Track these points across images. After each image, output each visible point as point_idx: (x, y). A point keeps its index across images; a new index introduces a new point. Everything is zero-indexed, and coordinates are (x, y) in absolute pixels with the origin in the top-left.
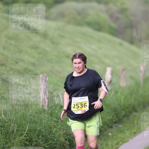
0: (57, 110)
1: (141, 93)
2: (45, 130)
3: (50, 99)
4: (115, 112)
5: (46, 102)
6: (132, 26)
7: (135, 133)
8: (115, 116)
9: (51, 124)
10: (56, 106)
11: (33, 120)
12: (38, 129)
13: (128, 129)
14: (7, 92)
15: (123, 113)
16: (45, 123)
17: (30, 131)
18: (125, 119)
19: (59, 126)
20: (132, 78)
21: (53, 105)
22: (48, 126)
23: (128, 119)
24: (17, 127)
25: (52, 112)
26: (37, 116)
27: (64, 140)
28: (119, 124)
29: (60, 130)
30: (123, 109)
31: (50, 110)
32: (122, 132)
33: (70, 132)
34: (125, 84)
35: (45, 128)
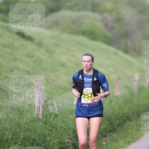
0: (51, 119)
1: (135, 102)
2: (40, 138)
3: (45, 108)
4: (109, 121)
5: (41, 111)
6: (126, 35)
7: (129, 142)
8: (109, 125)
9: (45, 132)
10: (51, 114)
11: (28, 128)
12: (33, 137)
13: (122, 139)
14: (2, 100)
15: (118, 122)
16: (39, 131)
17: (24, 140)
18: (119, 128)
19: (53, 135)
20: (126, 87)
21: (47, 114)
22: (43, 134)
23: (122, 128)
24: (12, 135)
25: (46, 120)
26: (32, 124)
27: (58, 148)
28: (113, 134)
29: (55, 139)
30: (118, 119)
31: (44, 119)
32: (115, 141)
33: (64, 141)
34: (120, 93)
35: (40, 136)
